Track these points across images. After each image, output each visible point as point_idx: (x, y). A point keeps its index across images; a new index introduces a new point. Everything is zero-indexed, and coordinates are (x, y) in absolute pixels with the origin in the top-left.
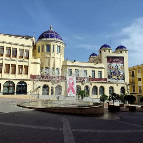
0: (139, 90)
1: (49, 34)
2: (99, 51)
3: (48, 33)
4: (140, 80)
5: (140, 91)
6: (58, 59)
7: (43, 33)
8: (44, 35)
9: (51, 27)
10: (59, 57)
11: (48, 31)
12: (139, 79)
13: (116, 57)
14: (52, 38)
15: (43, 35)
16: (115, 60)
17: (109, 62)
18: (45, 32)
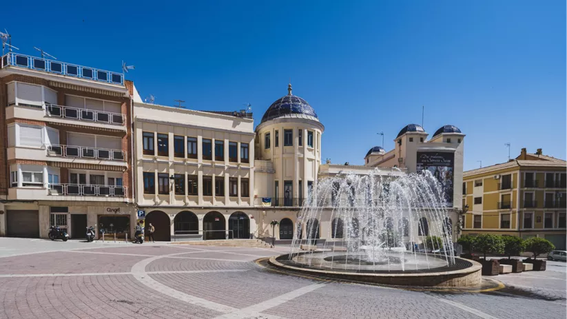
0: (475, 222)
1: (289, 105)
2: (395, 141)
3: (287, 103)
4: (478, 201)
5: (477, 224)
6: (311, 162)
7: (274, 104)
8: (278, 107)
9: (289, 89)
10: (313, 157)
11: (287, 99)
12: (476, 199)
13: (437, 153)
14: (298, 115)
15: (274, 108)
16: (435, 159)
17: (420, 164)
18: (279, 101)
